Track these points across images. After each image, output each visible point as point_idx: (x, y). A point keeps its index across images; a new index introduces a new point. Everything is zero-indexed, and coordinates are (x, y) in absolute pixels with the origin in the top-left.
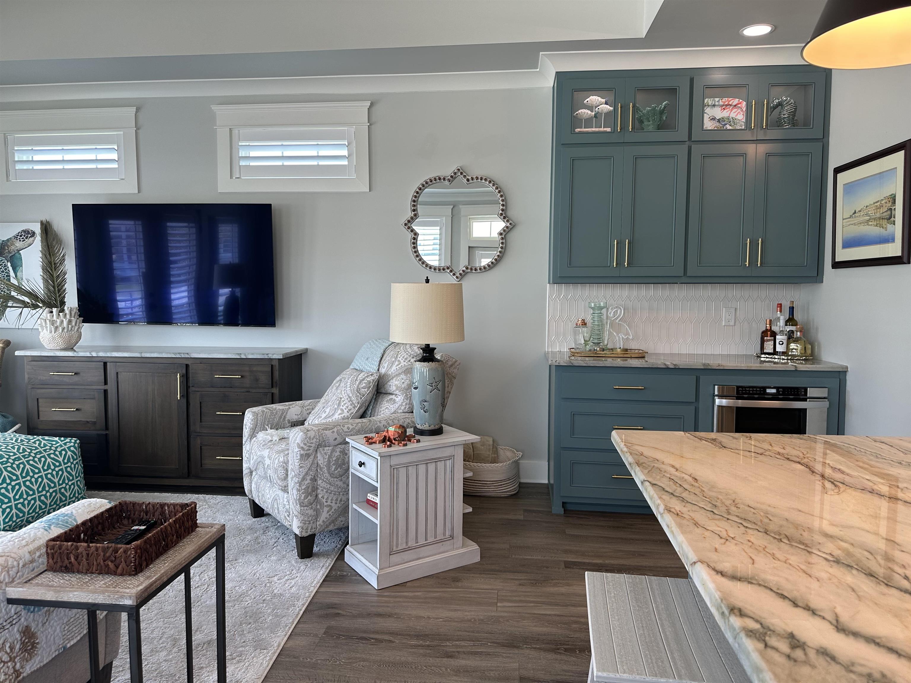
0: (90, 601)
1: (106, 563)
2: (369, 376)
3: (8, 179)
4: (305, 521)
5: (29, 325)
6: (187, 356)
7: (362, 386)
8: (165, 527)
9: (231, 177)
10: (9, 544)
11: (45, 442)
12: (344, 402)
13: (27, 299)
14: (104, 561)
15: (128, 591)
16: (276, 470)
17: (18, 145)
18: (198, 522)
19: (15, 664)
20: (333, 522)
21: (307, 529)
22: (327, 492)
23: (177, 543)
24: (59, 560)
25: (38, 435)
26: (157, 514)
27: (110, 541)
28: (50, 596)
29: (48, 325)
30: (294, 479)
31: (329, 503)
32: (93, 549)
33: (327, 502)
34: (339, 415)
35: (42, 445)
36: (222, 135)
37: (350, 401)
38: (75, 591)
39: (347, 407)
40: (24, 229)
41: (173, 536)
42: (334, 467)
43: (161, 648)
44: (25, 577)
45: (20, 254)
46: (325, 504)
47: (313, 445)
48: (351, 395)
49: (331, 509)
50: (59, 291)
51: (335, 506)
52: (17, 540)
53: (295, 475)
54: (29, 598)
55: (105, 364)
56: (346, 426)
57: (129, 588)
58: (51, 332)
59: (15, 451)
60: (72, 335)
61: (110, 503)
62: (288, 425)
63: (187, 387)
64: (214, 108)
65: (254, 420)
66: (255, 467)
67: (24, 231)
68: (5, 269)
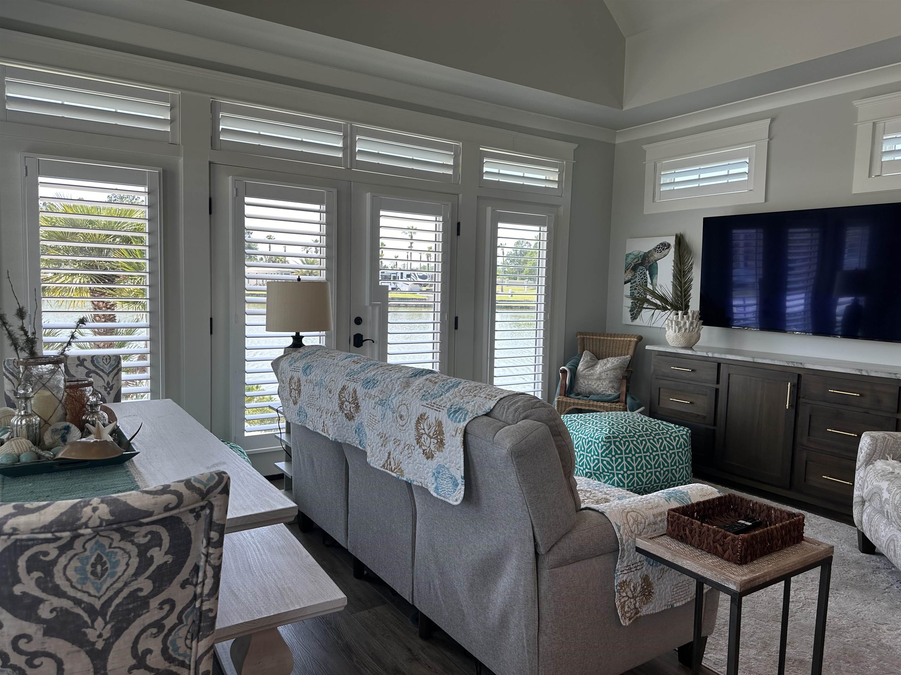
0: (699, 573)
1: (715, 544)
3: (654, 201)
5: (658, 324)
6: (800, 366)
8: (772, 529)
9: (870, 176)
10: (639, 503)
11: (663, 426)
13: (658, 302)
14: (714, 542)
15: (733, 576)
17: (665, 170)
18: (804, 535)
19: (636, 603)
23: (781, 548)
24: (676, 529)
25: (658, 419)
26: (763, 515)
27: (718, 526)
28: (668, 557)
29: (673, 326)
32: (705, 529)
35: (661, 429)
36: (863, 131)
38: (688, 560)
41: (778, 540)
43: (751, 645)
44: (649, 534)
45: (657, 263)
50: (685, 296)
52: (645, 502)
54: (652, 552)
55: (719, 365)
57: (735, 575)
58: (675, 332)
59: (640, 429)
60: (692, 336)
61: (719, 492)
63: (798, 397)
64: (856, 103)
65: (870, 445)
66: (869, 497)
67: (662, 244)
68: (644, 277)
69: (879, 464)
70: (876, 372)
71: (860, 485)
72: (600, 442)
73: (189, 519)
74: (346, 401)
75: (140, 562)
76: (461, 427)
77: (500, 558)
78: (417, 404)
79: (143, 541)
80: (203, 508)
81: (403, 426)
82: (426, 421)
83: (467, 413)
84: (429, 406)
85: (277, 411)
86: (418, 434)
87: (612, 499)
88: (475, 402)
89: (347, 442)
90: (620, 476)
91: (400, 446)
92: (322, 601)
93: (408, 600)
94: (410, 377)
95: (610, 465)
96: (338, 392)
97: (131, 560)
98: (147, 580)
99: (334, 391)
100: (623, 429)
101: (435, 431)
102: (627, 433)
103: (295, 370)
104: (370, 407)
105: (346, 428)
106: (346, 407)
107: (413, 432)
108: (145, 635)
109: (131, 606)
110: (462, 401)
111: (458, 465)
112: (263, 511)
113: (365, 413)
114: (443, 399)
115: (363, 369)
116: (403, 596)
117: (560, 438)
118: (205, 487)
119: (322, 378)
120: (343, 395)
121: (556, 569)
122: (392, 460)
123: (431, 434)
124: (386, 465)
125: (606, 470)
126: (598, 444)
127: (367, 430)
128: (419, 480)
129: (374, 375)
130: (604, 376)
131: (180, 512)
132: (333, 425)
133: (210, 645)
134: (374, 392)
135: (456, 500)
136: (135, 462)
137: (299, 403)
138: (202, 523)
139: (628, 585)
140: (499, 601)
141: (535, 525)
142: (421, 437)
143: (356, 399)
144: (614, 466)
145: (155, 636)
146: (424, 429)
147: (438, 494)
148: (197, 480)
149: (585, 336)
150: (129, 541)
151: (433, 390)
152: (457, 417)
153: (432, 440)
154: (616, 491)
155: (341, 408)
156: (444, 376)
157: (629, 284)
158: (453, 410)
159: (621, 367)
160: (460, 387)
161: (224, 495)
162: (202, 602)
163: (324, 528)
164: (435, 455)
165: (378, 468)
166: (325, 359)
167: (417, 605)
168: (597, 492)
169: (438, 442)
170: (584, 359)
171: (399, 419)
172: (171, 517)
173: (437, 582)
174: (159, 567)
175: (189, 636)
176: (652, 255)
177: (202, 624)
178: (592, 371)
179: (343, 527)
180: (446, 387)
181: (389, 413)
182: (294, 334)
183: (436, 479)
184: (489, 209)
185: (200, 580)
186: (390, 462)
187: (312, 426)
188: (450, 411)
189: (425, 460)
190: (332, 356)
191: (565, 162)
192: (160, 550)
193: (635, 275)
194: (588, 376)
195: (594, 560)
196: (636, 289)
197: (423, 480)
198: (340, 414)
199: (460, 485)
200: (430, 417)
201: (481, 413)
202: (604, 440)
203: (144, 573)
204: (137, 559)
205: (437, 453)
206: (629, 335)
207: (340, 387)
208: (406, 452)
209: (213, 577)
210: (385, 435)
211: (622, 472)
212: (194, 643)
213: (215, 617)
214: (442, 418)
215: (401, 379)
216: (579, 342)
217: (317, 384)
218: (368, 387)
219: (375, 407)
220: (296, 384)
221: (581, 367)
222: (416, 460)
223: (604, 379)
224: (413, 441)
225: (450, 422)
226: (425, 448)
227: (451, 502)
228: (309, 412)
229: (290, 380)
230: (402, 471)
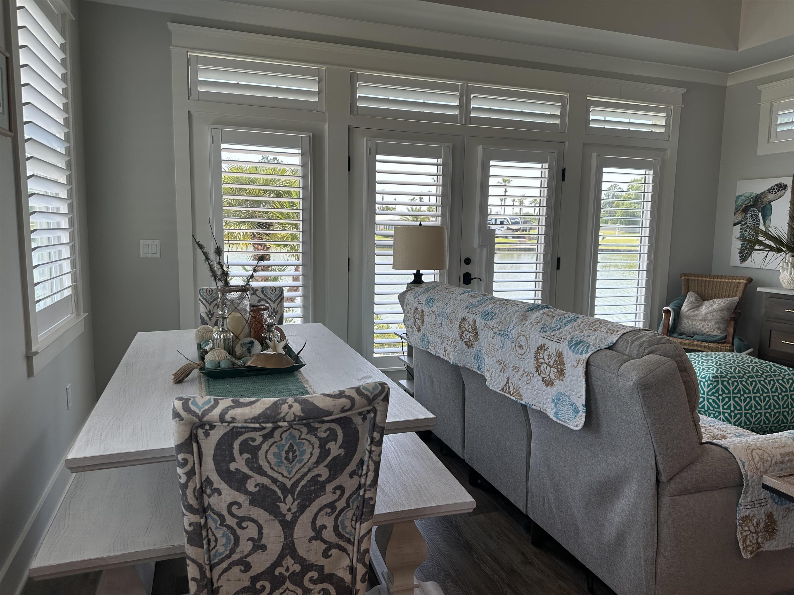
3: (769, 140)
5: (772, 266)
10: (764, 441)
11: (775, 368)
13: (772, 244)
17: (781, 110)
19: (758, 538)
25: (770, 361)
29: (789, 268)
35: (772, 370)
40: (777, 183)
44: (777, 472)
45: (771, 205)
52: (770, 441)
59: (750, 370)
67: (778, 185)
68: (756, 218)
72: (706, 381)
73: (358, 420)
74: (466, 330)
75: (321, 453)
76: (583, 358)
77: (618, 482)
78: (535, 335)
79: (323, 435)
80: (368, 412)
81: (522, 355)
82: (546, 352)
83: (589, 346)
84: (549, 338)
85: (401, 337)
86: (537, 363)
87: (729, 435)
88: (596, 336)
89: (466, 367)
90: (726, 415)
91: (519, 373)
92: (454, 502)
93: (522, 510)
94: (527, 311)
95: (716, 403)
96: (458, 323)
97: (314, 450)
98: (325, 468)
99: (455, 321)
100: (731, 369)
101: (555, 361)
102: (736, 374)
103: (419, 302)
104: (489, 336)
105: (466, 354)
106: (466, 335)
107: (533, 361)
108: (322, 512)
109: (312, 488)
110: (582, 334)
111: (580, 394)
112: (408, 419)
113: (484, 342)
114: (562, 332)
115: (480, 303)
116: (517, 506)
117: (686, 374)
118: (372, 394)
119: (444, 310)
120: (463, 325)
121: (676, 497)
122: (511, 385)
123: (551, 364)
124: (505, 389)
125: (712, 409)
126: (704, 383)
127: (486, 357)
128: (538, 404)
129: (492, 308)
130: (709, 317)
131: (352, 414)
132: (454, 351)
133: (370, 528)
134: (493, 323)
135: (577, 426)
136: (302, 372)
137: (423, 331)
138: (368, 424)
139: (751, 520)
140: (615, 521)
141: (657, 454)
142: (540, 366)
143: (476, 329)
144: (721, 404)
145: (329, 515)
146: (543, 359)
147: (557, 418)
148: (364, 388)
149: (690, 278)
150: (314, 435)
151: (551, 323)
152: (578, 350)
153: (552, 369)
154: (732, 429)
155: (461, 336)
156: (561, 311)
157: (739, 226)
158: (574, 342)
159: (728, 309)
160: (579, 321)
161: (386, 402)
162: (365, 491)
163: (443, 439)
164: (555, 383)
165: (497, 391)
166: (445, 294)
167: (530, 516)
168: (712, 428)
169: (558, 371)
170: (688, 300)
171: (518, 349)
172: (345, 417)
173: (551, 497)
174: (335, 458)
175: (354, 519)
176: (766, 197)
177: (364, 510)
178: (696, 312)
179: (460, 440)
180: (564, 321)
181: (508, 343)
182: (415, 272)
183: (556, 405)
184: (594, 156)
185: (364, 472)
186: (509, 387)
187: (434, 351)
188: (571, 343)
189: (545, 387)
190: (451, 291)
191: (672, 107)
192: (336, 444)
193: (745, 216)
194: (693, 316)
195: (716, 492)
196: (746, 231)
197: (541, 405)
198: (461, 341)
199: (581, 412)
200: (550, 347)
201: (603, 346)
202: (711, 379)
203: (323, 462)
204: (319, 450)
205: (558, 381)
206: (737, 277)
207: (460, 318)
208: (525, 379)
209: (374, 471)
210: (504, 362)
211: (729, 411)
212: (358, 524)
213: (374, 505)
214: (562, 349)
215: (518, 313)
216: (683, 283)
217: (439, 315)
218: (487, 319)
219: (494, 336)
220: (420, 315)
221: (685, 308)
222: (535, 386)
223: (710, 320)
224: (532, 369)
225: (571, 353)
226: (545, 376)
227: (571, 427)
228: (432, 338)
229: (415, 310)
230: (521, 396)
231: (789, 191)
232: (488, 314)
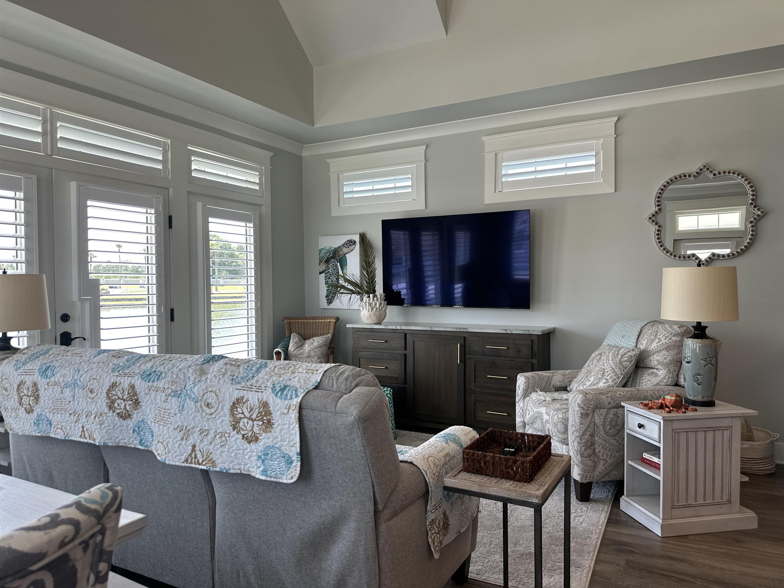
0: (505, 496)
1: (507, 470)
2: (630, 351)
3: (339, 206)
4: (585, 470)
6: (465, 330)
7: (624, 360)
9: (495, 192)
10: (430, 449)
12: (608, 373)
13: (353, 288)
14: (506, 468)
15: (533, 492)
16: (555, 425)
17: (346, 181)
18: (552, 451)
20: (608, 474)
21: (586, 477)
22: (603, 447)
24: (472, 463)
26: (519, 441)
28: (475, 488)
29: (367, 307)
30: (575, 433)
31: (604, 457)
33: (603, 456)
34: (604, 383)
36: (489, 159)
37: (614, 372)
38: (492, 487)
39: (612, 377)
42: (608, 427)
46: (602, 458)
47: (591, 406)
48: (614, 367)
49: (607, 462)
50: (372, 282)
51: (610, 461)
53: (576, 430)
54: (460, 487)
55: (406, 335)
56: (618, 393)
57: (533, 490)
58: (369, 311)
60: (381, 314)
62: (553, 389)
63: (465, 355)
64: (483, 138)
65: (525, 383)
66: (531, 421)
67: (349, 241)
68: (336, 268)
69: (534, 396)
70: (516, 330)
71: (521, 413)
74: (119, 398)
76: (294, 403)
77: (334, 526)
78: (228, 389)
80: (94, 535)
81: (212, 414)
82: (245, 405)
83: (296, 389)
84: (247, 389)
86: (234, 419)
88: (297, 378)
89: (119, 444)
91: (209, 436)
94: (203, 364)
96: (105, 391)
99: (98, 390)
101: (259, 413)
103: (28, 373)
105: (119, 428)
106: (118, 405)
107: (227, 419)
110: (282, 379)
111: (293, 442)
113: (151, 409)
114: (258, 381)
119: (76, 377)
120: (114, 393)
121: (390, 522)
122: (198, 453)
124: (190, 459)
127: (154, 426)
128: (236, 467)
129: (152, 367)
130: (312, 353)
132: (100, 428)
135: (292, 478)
137: (37, 410)
139: (435, 523)
140: (333, 567)
141: (375, 485)
142: (239, 422)
143: (135, 395)
146: (243, 413)
147: (267, 476)
148: (88, 501)
149: (291, 321)
151: (239, 373)
152: (286, 395)
153: (255, 422)
155: (111, 407)
157: (323, 275)
158: (277, 389)
159: (325, 345)
160: (272, 367)
164: (260, 438)
165: (177, 464)
166: (69, 358)
169: (263, 423)
170: (293, 341)
171: (205, 408)
172: (62, 555)
173: (250, 568)
176: (341, 250)
178: (301, 351)
181: (190, 404)
183: (263, 461)
184: (199, 205)
186: (196, 455)
187: (61, 434)
189: (246, 445)
191: (263, 168)
193: (328, 266)
194: (299, 355)
195: (412, 506)
196: (329, 278)
197: (242, 467)
198: (111, 414)
199: (295, 462)
200: (250, 399)
201: (310, 387)
205: (264, 434)
206: (328, 317)
207: (106, 385)
208: (218, 441)
210: (186, 427)
214: (267, 398)
215: (193, 367)
216: (286, 326)
217: (67, 385)
218: (152, 380)
219: (167, 399)
220: (30, 390)
221: (291, 348)
222: (233, 447)
223: (313, 357)
224: (228, 428)
225: (278, 401)
226: (246, 432)
227: (285, 481)
228: (56, 418)
229: (19, 385)
230: (213, 462)
231: (358, 245)
232: (150, 374)
